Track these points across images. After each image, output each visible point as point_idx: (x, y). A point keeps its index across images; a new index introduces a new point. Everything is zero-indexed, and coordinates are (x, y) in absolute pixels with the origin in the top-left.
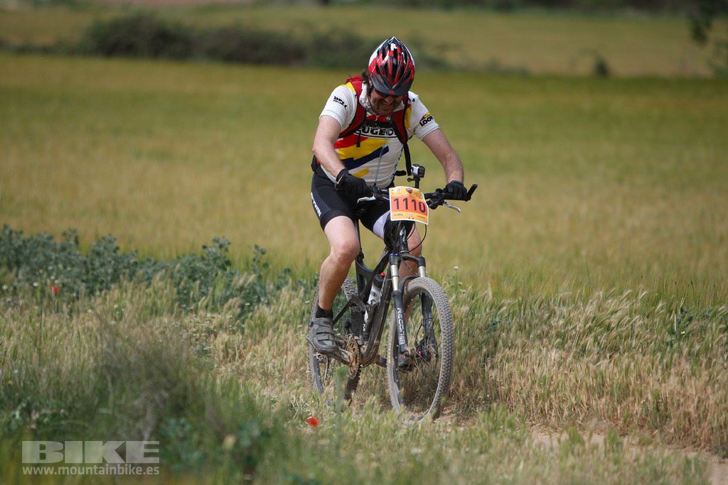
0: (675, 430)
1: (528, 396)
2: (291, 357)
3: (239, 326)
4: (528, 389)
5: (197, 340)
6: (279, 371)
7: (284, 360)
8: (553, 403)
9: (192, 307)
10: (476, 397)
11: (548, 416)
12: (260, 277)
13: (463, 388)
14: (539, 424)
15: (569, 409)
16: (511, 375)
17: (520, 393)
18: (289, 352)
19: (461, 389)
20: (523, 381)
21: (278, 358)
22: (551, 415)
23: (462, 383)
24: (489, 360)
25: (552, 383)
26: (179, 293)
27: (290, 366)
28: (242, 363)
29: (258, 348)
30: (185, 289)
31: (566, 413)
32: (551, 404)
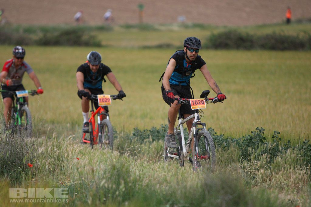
2: (292, 180)
3: (269, 167)
5: (251, 173)
6: (287, 186)
7: (289, 182)
9: (248, 159)
12: (278, 145)
18: (291, 178)
21: (287, 180)
26: (243, 152)
27: (292, 184)
28: (271, 183)
29: (278, 176)
30: (245, 150)
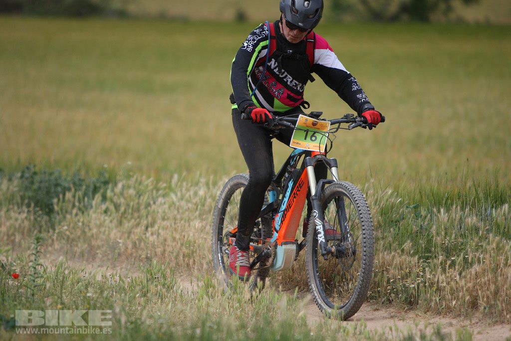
0: (282, 277)
1: (178, 255)
4: (178, 250)
8: (196, 260)
10: (140, 256)
11: (192, 269)
13: (131, 250)
14: (185, 275)
15: (207, 264)
16: (165, 240)
17: (172, 253)
19: (129, 251)
20: (174, 244)
22: (194, 268)
23: (130, 246)
24: (149, 229)
25: (195, 245)
31: (205, 266)
32: (194, 261)
